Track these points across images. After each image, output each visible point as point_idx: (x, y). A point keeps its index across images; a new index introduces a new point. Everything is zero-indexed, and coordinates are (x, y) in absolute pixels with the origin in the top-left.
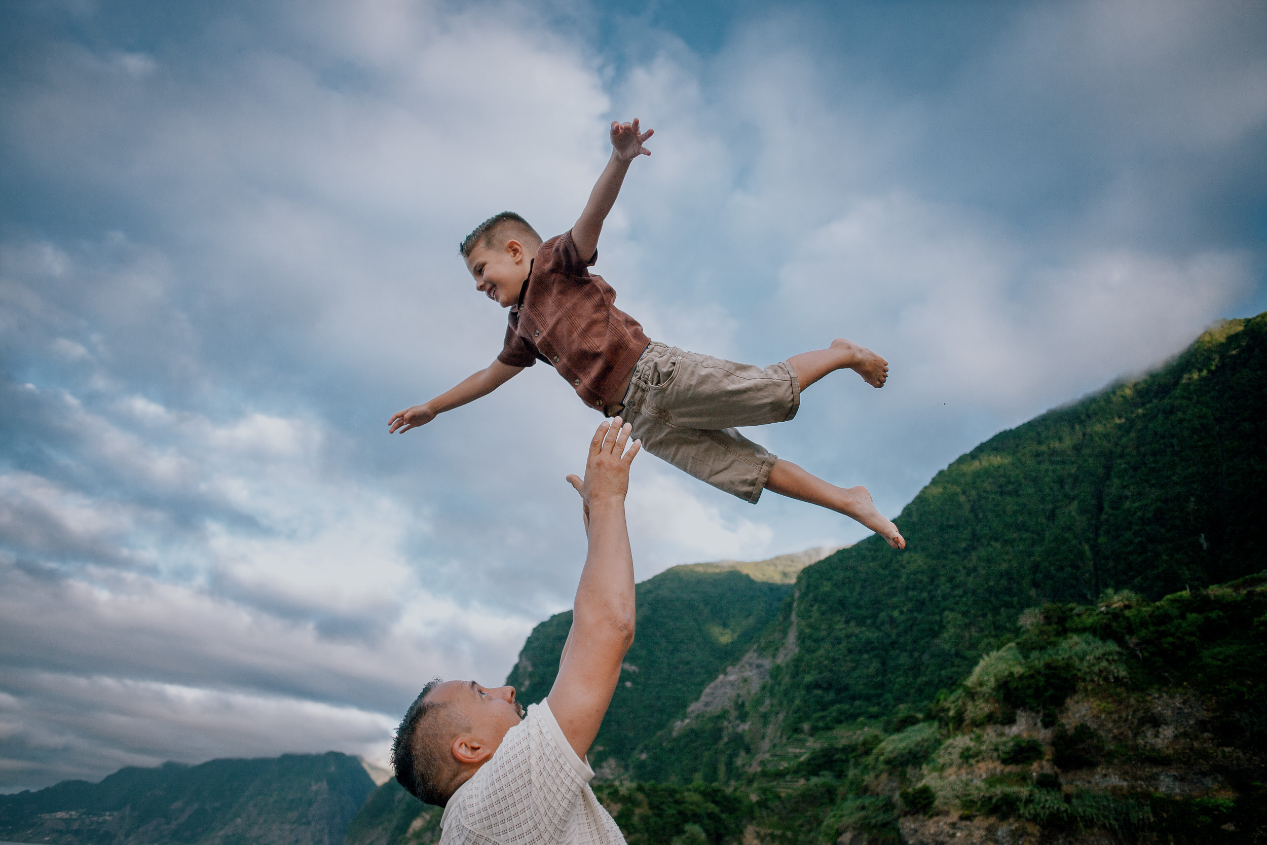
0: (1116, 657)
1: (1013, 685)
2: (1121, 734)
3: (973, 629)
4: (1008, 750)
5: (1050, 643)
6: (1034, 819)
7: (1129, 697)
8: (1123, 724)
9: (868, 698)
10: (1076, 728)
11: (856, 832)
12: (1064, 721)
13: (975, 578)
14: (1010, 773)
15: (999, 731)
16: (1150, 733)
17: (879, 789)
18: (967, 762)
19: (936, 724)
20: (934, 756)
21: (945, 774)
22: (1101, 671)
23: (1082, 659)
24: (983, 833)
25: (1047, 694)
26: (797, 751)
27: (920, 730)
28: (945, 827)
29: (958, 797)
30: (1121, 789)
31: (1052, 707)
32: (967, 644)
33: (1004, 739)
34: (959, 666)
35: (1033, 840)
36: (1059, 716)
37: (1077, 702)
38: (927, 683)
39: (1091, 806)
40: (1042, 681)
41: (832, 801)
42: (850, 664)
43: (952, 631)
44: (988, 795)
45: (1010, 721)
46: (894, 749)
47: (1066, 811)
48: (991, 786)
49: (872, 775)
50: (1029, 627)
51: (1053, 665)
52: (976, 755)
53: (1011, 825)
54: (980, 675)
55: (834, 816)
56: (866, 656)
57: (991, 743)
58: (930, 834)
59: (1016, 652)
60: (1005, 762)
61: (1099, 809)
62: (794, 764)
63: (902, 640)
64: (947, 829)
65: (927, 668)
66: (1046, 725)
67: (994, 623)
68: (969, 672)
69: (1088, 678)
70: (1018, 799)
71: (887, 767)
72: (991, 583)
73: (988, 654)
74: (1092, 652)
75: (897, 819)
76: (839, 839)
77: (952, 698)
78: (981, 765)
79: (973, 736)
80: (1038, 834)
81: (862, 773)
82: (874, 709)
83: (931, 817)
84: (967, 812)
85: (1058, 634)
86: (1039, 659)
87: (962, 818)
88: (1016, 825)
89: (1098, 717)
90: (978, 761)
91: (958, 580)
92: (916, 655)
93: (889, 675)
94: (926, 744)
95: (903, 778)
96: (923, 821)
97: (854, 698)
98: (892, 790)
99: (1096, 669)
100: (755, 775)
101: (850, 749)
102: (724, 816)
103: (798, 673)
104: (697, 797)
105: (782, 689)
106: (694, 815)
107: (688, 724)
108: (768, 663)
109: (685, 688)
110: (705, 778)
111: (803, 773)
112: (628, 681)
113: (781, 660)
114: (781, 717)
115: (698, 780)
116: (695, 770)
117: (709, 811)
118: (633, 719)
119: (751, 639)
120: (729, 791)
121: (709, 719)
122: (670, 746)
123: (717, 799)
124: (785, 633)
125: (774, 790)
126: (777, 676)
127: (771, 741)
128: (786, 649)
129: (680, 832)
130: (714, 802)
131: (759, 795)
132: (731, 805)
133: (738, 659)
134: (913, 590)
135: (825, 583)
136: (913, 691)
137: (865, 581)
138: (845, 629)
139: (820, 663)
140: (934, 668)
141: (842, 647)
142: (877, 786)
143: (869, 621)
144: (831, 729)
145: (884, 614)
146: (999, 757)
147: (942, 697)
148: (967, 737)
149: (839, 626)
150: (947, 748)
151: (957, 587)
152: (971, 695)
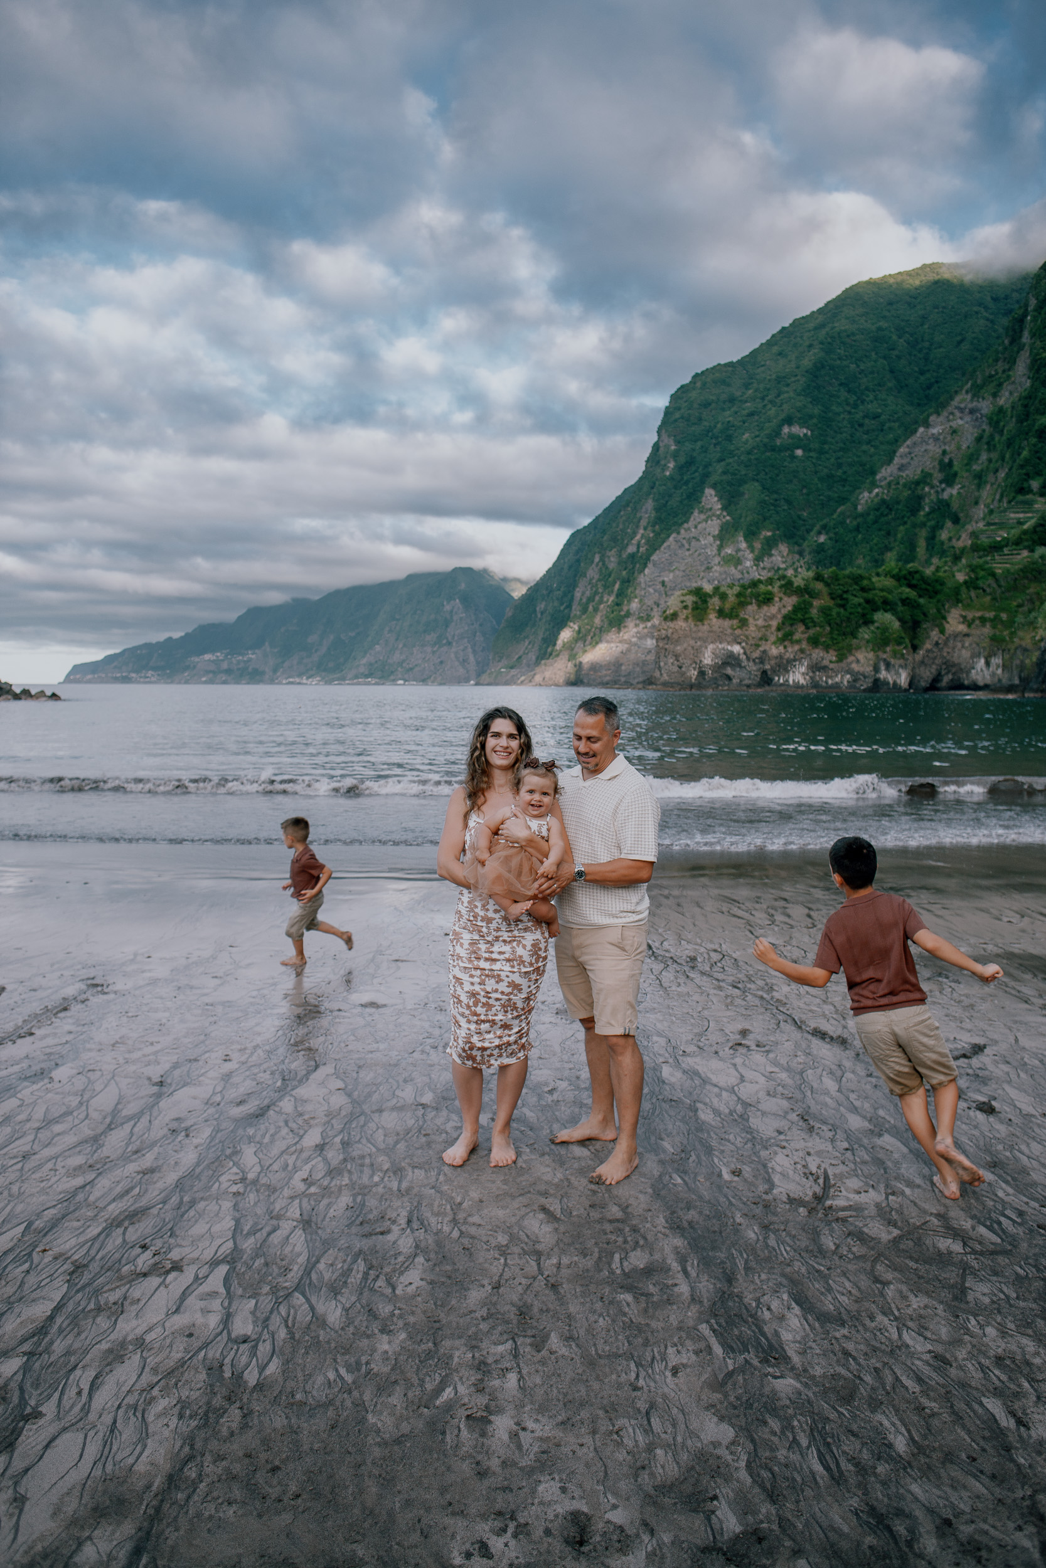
62: (1015, 532)
100: (963, 550)
102: (922, 601)
103: (1027, 415)
104: (889, 582)
105: (1004, 438)
106: (885, 602)
107: (877, 494)
108: (986, 406)
109: (872, 450)
110: (898, 560)
111: (1026, 544)
112: (798, 448)
113: (1004, 399)
114: (1002, 474)
115: (891, 561)
116: (888, 549)
117: (904, 596)
118: (808, 495)
119: (964, 374)
120: (928, 571)
121: (905, 485)
122: (855, 523)
123: (914, 582)
124: (1012, 362)
125: (987, 566)
126: (998, 422)
127: (986, 506)
128: (1014, 382)
129: (868, 622)
130: (910, 586)
131: (967, 574)
132: (931, 588)
133: (943, 406)
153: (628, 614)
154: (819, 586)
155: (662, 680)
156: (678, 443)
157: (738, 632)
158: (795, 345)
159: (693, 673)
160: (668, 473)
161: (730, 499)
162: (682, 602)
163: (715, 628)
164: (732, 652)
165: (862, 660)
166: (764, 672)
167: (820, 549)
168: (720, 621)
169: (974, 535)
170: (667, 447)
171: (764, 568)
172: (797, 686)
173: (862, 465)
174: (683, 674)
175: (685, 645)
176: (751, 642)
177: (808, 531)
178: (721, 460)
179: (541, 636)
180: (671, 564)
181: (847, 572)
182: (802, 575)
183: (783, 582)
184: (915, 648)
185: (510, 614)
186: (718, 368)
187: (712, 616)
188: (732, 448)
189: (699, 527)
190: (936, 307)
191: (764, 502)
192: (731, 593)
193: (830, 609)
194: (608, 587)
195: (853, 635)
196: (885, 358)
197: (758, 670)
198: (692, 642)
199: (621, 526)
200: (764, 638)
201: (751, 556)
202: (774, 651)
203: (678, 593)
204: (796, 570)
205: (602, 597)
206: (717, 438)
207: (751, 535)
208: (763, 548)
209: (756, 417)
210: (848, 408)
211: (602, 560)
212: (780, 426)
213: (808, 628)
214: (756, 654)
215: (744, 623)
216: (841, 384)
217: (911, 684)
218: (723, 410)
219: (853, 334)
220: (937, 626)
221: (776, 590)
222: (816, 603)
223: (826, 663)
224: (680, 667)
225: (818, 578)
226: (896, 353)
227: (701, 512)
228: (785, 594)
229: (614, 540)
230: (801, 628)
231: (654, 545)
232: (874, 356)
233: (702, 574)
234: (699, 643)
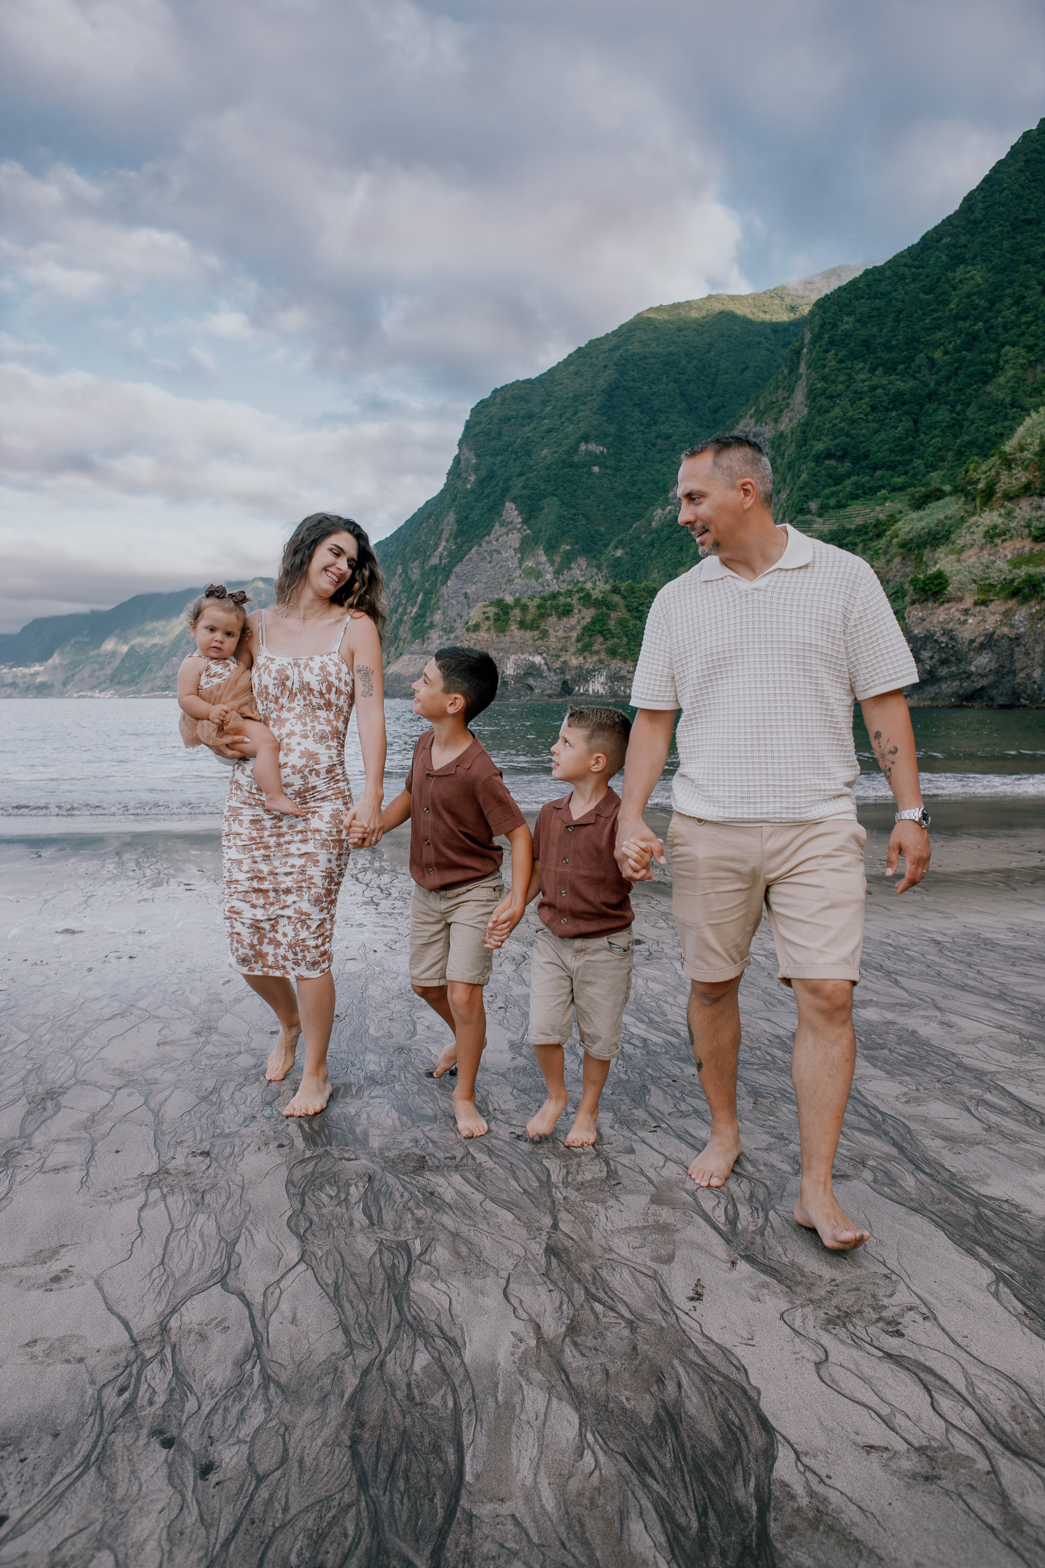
3: (1039, 368)
4: (1041, 525)
9: (892, 467)
14: (1040, 551)
15: (1035, 504)
17: (890, 576)
18: (992, 542)
19: (963, 499)
20: (953, 536)
21: (964, 556)
24: (998, 617)
27: (945, 506)
28: (956, 613)
29: (975, 581)
32: (1028, 389)
33: (1040, 513)
34: (1014, 419)
38: (971, 443)
42: (873, 425)
43: (1011, 373)
44: (1010, 577)
46: (912, 529)
48: (1015, 568)
49: (883, 560)
52: (1003, 533)
53: (1031, 608)
54: (1024, 437)
56: (894, 413)
57: (1023, 518)
58: (939, 622)
60: (1036, 539)
63: (943, 389)
64: (958, 615)
65: (973, 423)
68: (1012, 433)
70: (1044, 580)
71: (901, 550)
73: (1037, 412)
75: (905, 609)
77: (984, 468)
78: (1006, 544)
79: (1003, 511)
82: (899, 480)
83: (942, 603)
84: (984, 597)
87: (976, 604)
88: (1038, 607)
90: (1005, 540)
91: (1028, 301)
92: (959, 407)
93: (922, 436)
94: (949, 522)
95: (919, 561)
96: (932, 609)
97: (875, 469)
98: (906, 576)
101: (864, 530)
103: (806, 441)
105: (785, 461)
107: (670, 512)
108: (767, 431)
109: (665, 469)
112: (595, 465)
113: (785, 425)
114: (784, 496)
118: (605, 510)
119: (748, 400)
122: (650, 538)
124: (791, 390)
126: (779, 446)
128: (792, 410)
134: (964, 319)
135: (846, 318)
136: (950, 454)
137: (900, 312)
138: (869, 379)
139: (834, 426)
140: (981, 423)
141: (864, 404)
142: (888, 573)
143: (901, 367)
144: (845, 506)
145: (922, 355)
146: (1030, 535)
147: (972, 466)
148: (995, 513)
149: (862, 376)
150: (970, 527)
151: (1025, 311)
152: (1008, 463)
153: (432, 626)
154: (616, 598)
156: (478, 456)
157: (539, 643)
158: (591, 365)
160: (469, 486)
161: (530, 513)
162: (484, 613)
163: (517, 639)
164: (533, 663)
166: (565, 682)
167: (617, 563)
168: (522, 632)
170: (468, 460)
171: (563, 581)
172: (597, 695)
173: (656, 482)
176: (552, 652)
177: (606, 546)
178: (521, 475)
180: (473, 575)
181: (642, 585)
182: (599, 587)
183: (581, 595)
186: (517, 384)
187: (514, 626)
188: (532, 463)
189: (501, 539)
190: (722, 336)
191: (562, 517)
192: (532, 605)
193: (627, 621)
194: (411, 599)
196: (675, 381)
197: (559, 680)
199: (423, 537)
200: (564, 649)
201: (551, 569)
202: (574, 662)
203: (481, 604)
204: (594, 583)
205: (405, 609)
206: (516, 453)
207: (550, 549)
208: (562, 562)
209: (555, 434)
210: (642, 428)
211: (405, 571)
212: (578, 443)
213: (606, 639)
214: (557, 665)
215: (544, 634)
216: (635, 405)
218: (523, 425)
219: (646, 358)
221: (575, 602)
222: (613, 615)
223: (624, 673)
225: (615, 590)
226: (685, 377)
227: (502, 525)
228: (584, 605)
229: (416, 551)
230: (600, 639)
231: (456, 557)
232: (665, 379)
233: (504, 586)
234: (501, 654)
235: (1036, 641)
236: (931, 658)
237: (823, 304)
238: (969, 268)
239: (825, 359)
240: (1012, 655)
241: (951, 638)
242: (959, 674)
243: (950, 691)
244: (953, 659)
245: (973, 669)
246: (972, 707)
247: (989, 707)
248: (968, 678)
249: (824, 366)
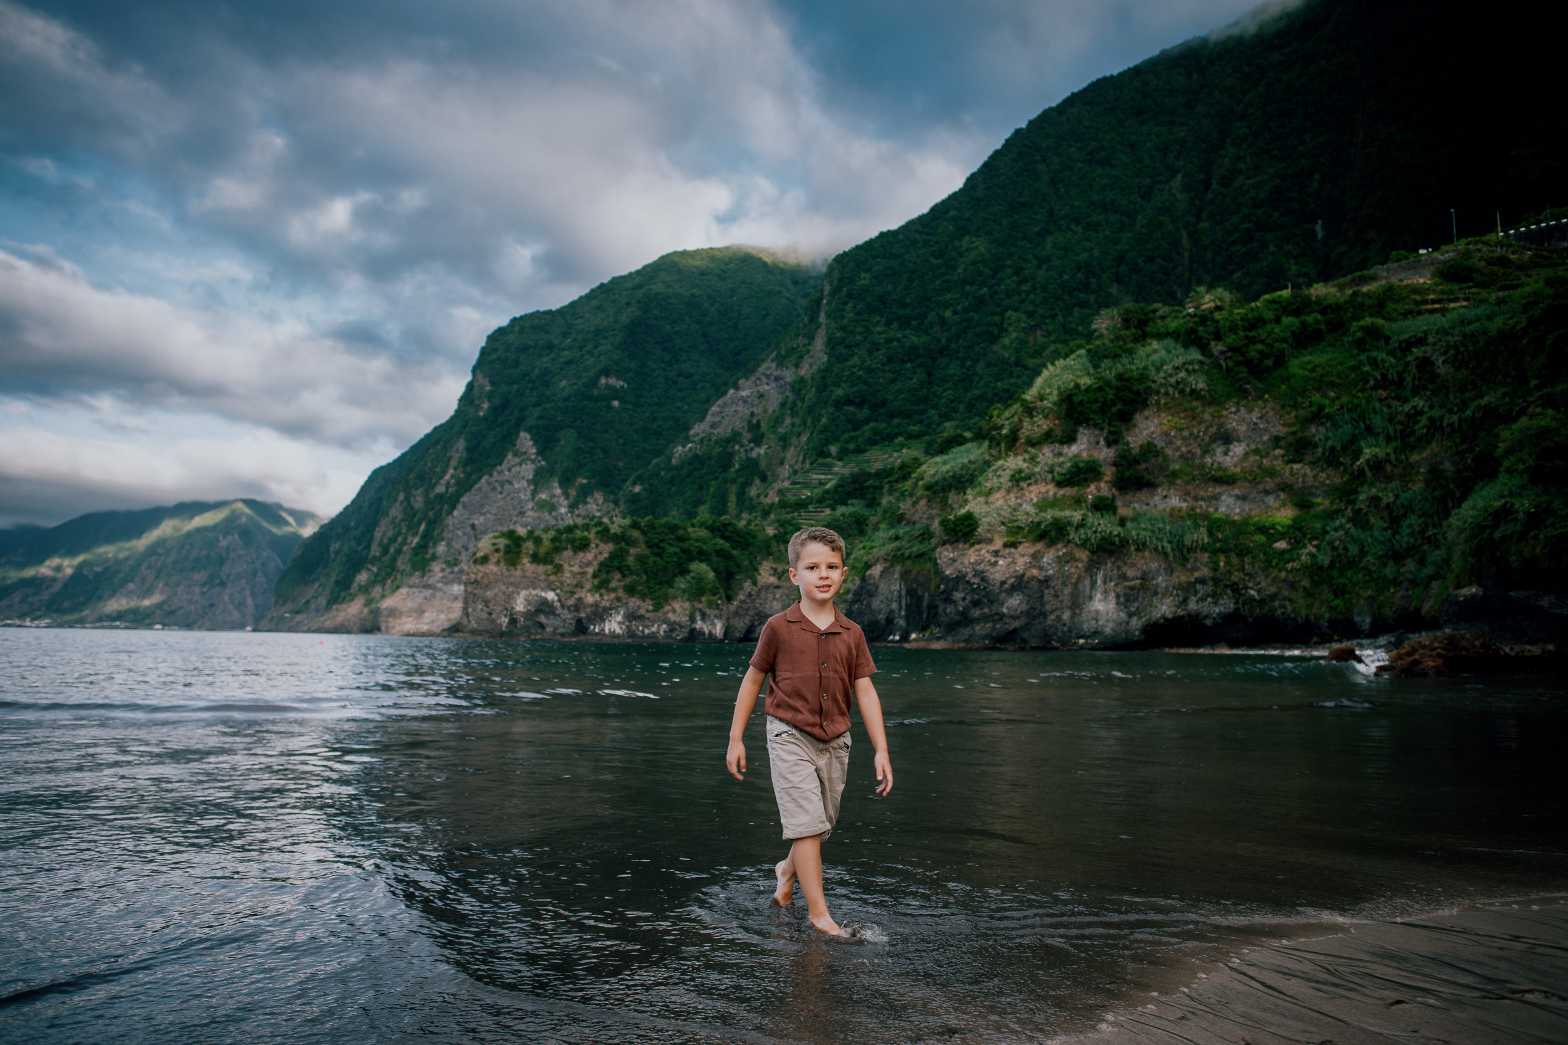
0: (1196, 367)
1: (1077, 399)
2: (1189, 452)
3: (1039, 333)
4: (1064, 471)
5: (1126, 351)
6: (1084, 544)
7: (1203, 412)
8: (1192, 441)
9: (908, 416)
10: (1141, 446)
11: (888, 564)
12: (1130, 439)
13: (1048, 270)
14: (1064, 496)
15: (1056, 451)
16: (1219, 451)
17: (916, 517)
18: (1018, 486)
19: (986, 443)
20: (980, 479)
21: (991, 499)
22: (1178, 383)
23: (1158, 370)
24: (1028, 559)
25: (1114, 410)
26: (823, 477)
27: (968, 451)
28: (987, 555)
29: (1003, 523)
30: (1180, 510)
31: (1118, 423)
32: (1030, 351)
33: (1061, 459)
34: (1019, 377)
35: (1080, 565)
36: (1125, 434)
37: (1147, 418)
38: (981, 397)
39: (1145, 529)
40: (1111, 394)
41: (862, 532)
42: (889, 375)
43: (1014, 335)
44: (1037, 520)
45: (1070, 439)
46: (936, 472)
47: (1118, 535)
48: (1041, 511)
49: (909, 502)
50: (1104, 332)
51: (1126, 376)
52: (1028, 477)
53: (1058, 550)
54: (1042, 388)
55: (864, 548)
56: (909, 365)
57: (1046, 464)
58: (970, 563)
59: (1085, 360)
60: (1059, 484)
61: (1153, 532)
62: (818, 492)
63: (953, 346)
64: (988, 557)
65: (981, 379)
66: (1109, 444)
67: (1064, 326)
68: (1029, 384)
69: (1162, 391)
70: (1069, 523)
71: (926, 493)
72: (1066, 277)
73: (1053, 364)
74: (1171, 361)
75: (933, 550)
76: (869, 572)
77: (1007, 414)
78: (1032, 488)
79: (1027, 456)
80: (1086, 560)
81: (898, 499)
82: (915, 428)
83: (973, 545)
84: (1012, 539)
85: (1136, 340)
86: (1110, 369)
87: (1006, 545)
88: (1064, 550)
89: (1167, 434)
90: (1030, 485)
91: (1026, 272)
92: (969, 363)
93: (936, 388)
94: (973, 466)
95: (944, 504)
96: (963, 550)
97: (892, 416)
98: (931, 518)
99: (1173, 380)
100: (773, 504)
101: (885, 474)
102: (735, 552)
103: (825, 386)
104: (703, 533)
105: (806, 405)
106: (701, 552)
107: (691, 449)
108: (789, 375)
109: (686, 407)
110: (712, 511)
111: (828, 502)
112: (615, 399)
113: (805, 371)
114: (804, 438)
115: (704, 513)
116: (700, 502)
117: (718, 547)
118: (623, 445)
119: (769, 345)
120: (741, 524)
121: (716, 442)
122: (669, 475)
123: (728, 534)
124: (811, 338)
125: (794, 522)
126: (800, 390)
127: (791, 466)
128: (812, 356)
129: (684, 572)
130: (724, 537)
131: (777, 529)
132: (743, 540)
133: (752, 371)
134: (971, 284)
135: (863, 275)
136: (962, 406)
137: (913, 272)
138: (885, 332)
139: (853, 373)
140: (989, 379)
141: (881, 354)
142: (914, 514)
143: (914, 323)
144: (863, 451)
145: (934, 313)
146: (1053, 480)
147: (995, 413)
148: (1020, 458)
149: (878, 329)
150: (996, 471)
151: (1024, 281)
152: (1029, 410)
153: (434, 558)
154: (636, 534)
155: (470, 627)
156: (493, 383)
157: (552, 578)
158: (613, 301)
159: (504, 621)
160: (481, 414)
161: (545, 444)
162: (494, 544)
163: (529, 573)
164: (546, 599)
165: (678, 610)
166: (579, 621)
167: (635, 499)
168: (534, 566)
169: (781, 492)
170: (482, 387)
171: (579, 516)
172: (613, 635)
173: (676, 420)
174: (494, 621)
175: (496, 590)
176: (567, 588)
177: (624, 481)
178: (537, 405)
179: (334, 577)
180: (482, 506)
181: (664, 521)
182: (618, 523)
183: (599, 529)
184: (729, 599)
185: (299, 553)
186: (536, 315)
187: (526, 560)
188: (549, 393)
189: (513, 470)
190: (744, 282)
191: (580, 449)
192: (547, 537)
193: (647, 557)
194: (413, 528)
195: (670, 584)
196: (698, 322)
197: (573, 618)
198: (503, 588)
199: (429, 465)
200: (579, 585)
201: (565, 503)
202: (590, 599)
203: (491, 535)
204: (611, 519)
205: (405, 539)
206: (533, 383)
207: (565, 482)
208: (578, 495)
209: (574, 366)
210: (663, 366)
211: (407, 499)
212: (598, 377)
213: (624, 576)
214: (571, 602)
215: (559, 569)
216: (656, 343)
217: (726, 634)
218: (541, 355)
219: (669, 298)
220: (749, 577)
221: (592, 536)
223: (642, 612)
224: (490, 614)
225: (635, 525)
226: (707, 319)
227: (515, 455)
228: (601, 540)
229: (421, 478)
230: (618, 576)
231: (464, 486)
232: (687, 320)
233: (514, 519)
234: (511, 589)
235: (1064, 584)
236: (964, 599)
237: (842, 260)
238: (974, 239)
239: (844, 310)
240: (1042, 597)
241: (983, 579)
242: (992, 616)
243: (983, 632)
244: (985, 600)
245: (1005, 610)
246: (1006, 650)
247: (1022, 649)
248: (1001, 619)
249: (843, 317)
